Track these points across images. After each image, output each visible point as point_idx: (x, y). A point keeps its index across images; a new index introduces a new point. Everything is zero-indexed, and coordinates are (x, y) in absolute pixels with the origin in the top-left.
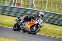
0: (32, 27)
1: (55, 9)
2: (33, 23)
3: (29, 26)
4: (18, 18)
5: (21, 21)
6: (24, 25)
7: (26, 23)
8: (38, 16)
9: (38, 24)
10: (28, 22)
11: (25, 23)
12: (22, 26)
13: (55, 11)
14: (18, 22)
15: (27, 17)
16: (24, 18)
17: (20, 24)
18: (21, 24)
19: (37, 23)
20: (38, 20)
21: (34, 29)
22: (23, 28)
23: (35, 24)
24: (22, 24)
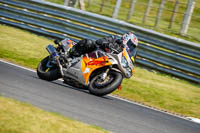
0: (96, 73)
1: (145, 16)
2: (101, 62)
3: (88, 71)
4: (56, 42)
5: (63, 51)
6: (73, 65)
7: (81, 58)
8: (119, 42)
9: (115, 66)
10: (85, 56)
11: (75, 60)
12: (65, 67)
13: (144, 22)
14: (54, 54)
15: (86, 40)
16: (75, 44)
17: (61, 61)
18: (64, 61)
19: (115, 62)
20: (120, 55)
21: (103, 80)
22: (68, 73)
23: (108, 67)
24: (66, 61)
